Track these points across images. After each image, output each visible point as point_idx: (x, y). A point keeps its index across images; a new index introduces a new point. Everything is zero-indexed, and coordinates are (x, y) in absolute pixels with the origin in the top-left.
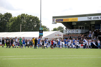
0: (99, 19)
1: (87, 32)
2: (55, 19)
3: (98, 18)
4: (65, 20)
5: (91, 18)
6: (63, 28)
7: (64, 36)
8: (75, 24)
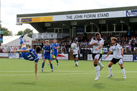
0: (83, 18)
1: (66, 37)
2: (21, 18)
3: (81, 17)
4: (35, 20)
5: (71, 17)
6: (31, 31)
7: (33, 42)
8: (49, 25)
